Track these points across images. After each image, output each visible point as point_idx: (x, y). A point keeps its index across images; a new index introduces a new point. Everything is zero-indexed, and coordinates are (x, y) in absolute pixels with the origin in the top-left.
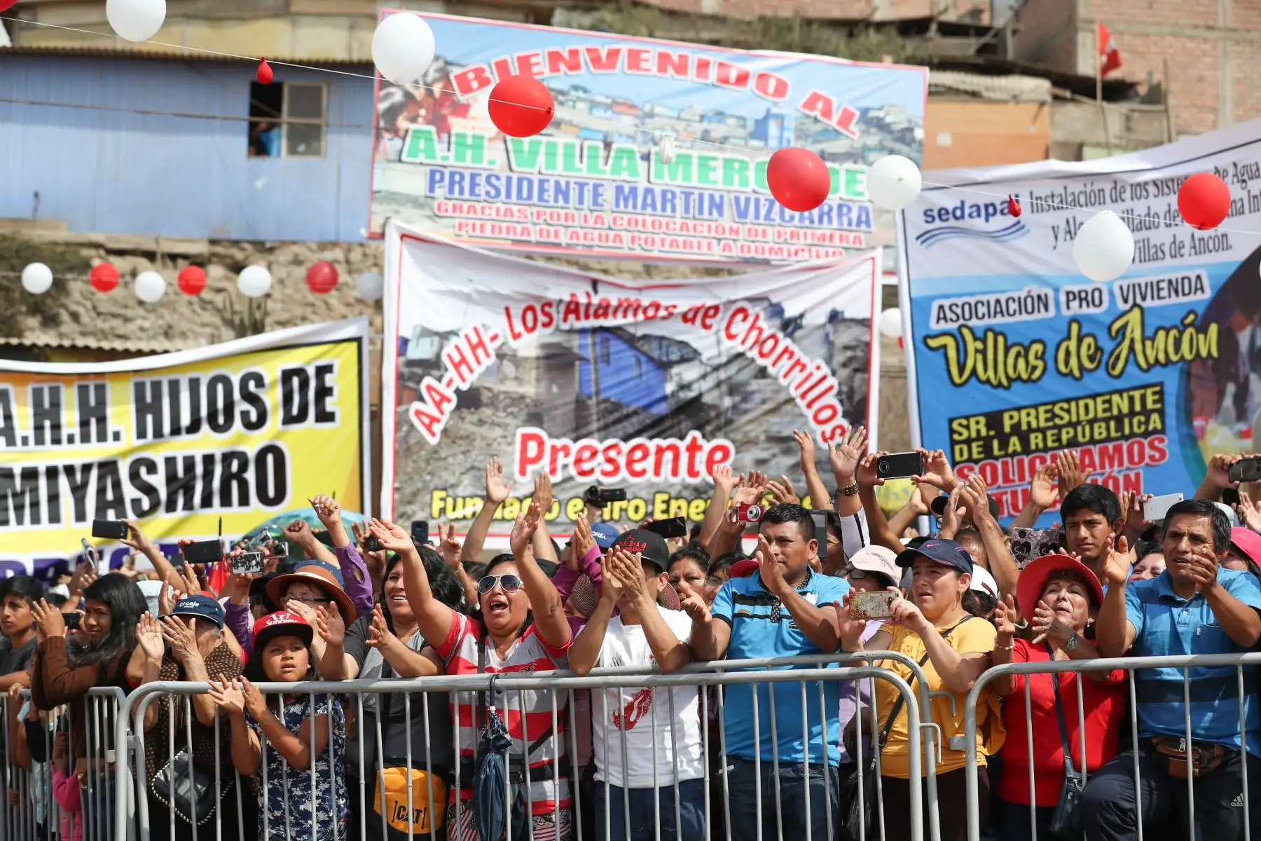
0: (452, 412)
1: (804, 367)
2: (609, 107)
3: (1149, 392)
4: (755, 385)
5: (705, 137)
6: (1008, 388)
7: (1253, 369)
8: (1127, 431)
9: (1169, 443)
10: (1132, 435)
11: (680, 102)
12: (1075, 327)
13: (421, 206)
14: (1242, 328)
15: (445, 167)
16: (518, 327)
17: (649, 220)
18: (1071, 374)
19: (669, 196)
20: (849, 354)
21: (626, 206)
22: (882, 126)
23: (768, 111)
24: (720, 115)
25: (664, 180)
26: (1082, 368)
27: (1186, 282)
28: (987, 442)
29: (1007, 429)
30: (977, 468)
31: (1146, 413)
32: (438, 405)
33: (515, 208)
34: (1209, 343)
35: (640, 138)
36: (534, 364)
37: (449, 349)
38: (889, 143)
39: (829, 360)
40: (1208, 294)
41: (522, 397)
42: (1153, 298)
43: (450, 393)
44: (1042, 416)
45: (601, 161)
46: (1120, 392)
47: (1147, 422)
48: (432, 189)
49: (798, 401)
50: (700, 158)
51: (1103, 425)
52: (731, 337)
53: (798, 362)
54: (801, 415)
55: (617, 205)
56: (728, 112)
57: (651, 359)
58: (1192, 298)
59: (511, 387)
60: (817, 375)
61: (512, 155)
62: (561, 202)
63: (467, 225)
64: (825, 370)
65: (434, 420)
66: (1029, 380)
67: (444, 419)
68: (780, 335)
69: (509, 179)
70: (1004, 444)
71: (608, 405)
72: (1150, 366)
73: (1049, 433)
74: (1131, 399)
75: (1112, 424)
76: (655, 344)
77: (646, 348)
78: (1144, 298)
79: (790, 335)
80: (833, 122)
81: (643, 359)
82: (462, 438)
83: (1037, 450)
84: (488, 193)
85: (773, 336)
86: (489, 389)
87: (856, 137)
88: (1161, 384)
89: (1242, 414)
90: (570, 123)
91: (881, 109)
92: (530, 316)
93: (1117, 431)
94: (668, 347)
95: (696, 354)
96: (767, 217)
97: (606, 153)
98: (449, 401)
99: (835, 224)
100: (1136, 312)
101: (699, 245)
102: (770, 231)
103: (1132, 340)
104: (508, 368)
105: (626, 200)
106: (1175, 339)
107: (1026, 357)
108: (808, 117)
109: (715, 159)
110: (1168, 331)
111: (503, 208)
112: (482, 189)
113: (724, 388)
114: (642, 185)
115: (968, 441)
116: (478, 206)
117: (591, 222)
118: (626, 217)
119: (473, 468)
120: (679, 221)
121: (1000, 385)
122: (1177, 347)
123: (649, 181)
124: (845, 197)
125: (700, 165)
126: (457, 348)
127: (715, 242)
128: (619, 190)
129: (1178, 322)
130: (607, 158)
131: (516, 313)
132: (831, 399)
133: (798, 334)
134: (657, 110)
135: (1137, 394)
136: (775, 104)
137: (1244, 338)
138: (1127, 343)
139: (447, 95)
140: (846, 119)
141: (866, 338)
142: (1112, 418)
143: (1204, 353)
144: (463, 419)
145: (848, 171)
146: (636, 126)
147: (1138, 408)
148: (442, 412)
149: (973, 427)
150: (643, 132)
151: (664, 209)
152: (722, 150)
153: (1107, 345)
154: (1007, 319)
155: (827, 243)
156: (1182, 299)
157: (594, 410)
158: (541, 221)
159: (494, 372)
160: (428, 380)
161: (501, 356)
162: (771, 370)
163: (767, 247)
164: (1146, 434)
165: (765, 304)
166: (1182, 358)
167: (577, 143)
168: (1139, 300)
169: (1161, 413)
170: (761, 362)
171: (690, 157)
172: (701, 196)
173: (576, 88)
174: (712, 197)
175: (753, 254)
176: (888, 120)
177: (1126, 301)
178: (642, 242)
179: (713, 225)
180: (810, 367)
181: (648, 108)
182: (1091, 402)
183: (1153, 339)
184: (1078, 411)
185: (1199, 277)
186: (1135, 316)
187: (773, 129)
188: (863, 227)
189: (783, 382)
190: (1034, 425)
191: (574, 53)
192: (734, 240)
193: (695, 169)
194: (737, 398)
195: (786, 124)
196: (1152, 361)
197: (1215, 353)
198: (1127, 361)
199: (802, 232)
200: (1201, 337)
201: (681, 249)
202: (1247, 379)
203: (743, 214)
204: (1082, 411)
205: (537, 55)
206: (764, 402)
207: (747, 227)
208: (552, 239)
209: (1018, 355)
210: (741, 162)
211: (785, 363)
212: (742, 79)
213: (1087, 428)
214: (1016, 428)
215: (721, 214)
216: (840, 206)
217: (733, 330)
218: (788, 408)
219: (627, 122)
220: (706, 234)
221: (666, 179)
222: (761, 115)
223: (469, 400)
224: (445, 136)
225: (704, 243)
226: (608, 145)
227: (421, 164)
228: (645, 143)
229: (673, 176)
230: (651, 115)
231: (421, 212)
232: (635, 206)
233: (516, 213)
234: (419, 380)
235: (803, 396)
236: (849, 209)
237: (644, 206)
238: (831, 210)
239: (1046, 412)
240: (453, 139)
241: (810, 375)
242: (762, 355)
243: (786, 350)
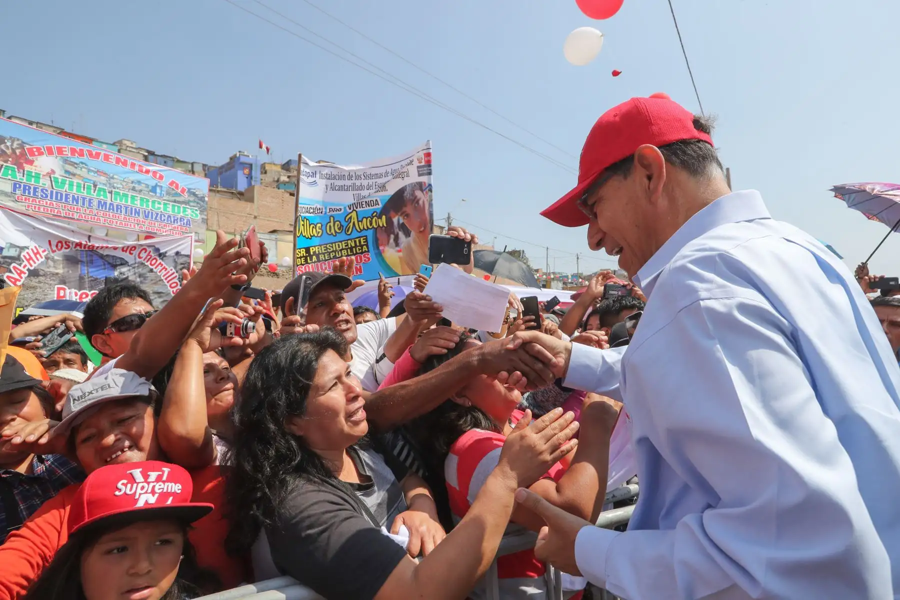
0: (26, 278)
1: (166, 269)
2: (95, 172)
3: (362, 239)
4: (148, 275)
5: (134, 189)
6: (311, 239)
7: (400, 230)
8: (355, 252)
9: (371, 255)
10: (357, 253)
11: (124, 176)
12: (332, 218)
13: (10, 196)
14: (394, 217)
15: (21, 182)
16: (54, 248)
17: (111, 214)
18: (332, 234)
19: (119, 207)
20: (182, 266)
21: (102, 208)
22: (194, 194)
23: (157, 184)
24: (139, 182)
25: (117, 201)
26: (336, 232)
27: (372, 202)
28: (306, 257)
29: (312, 253)
30: (303, 267)
31: (362, 246)
32: (19, 275)
33: (54, 203)
34: (383, 221)
35: (108, 185)
36: (62, 262)
37: (24, 253)
38: (196, 200)
39: (175, 268)
40: (381, 206)
41: (57, 274)
42: (360, 208)
43: (25, 270)
44: (323, 249)
45: (92, 191)
46: (351, 239)
47: (362, 249)
48: (15, 190)
49: (164, 280)
50: (131, 195)
51: (346, 251)
52: (140, 258)
53: (164, 268)
54: (166, 285)
55: (99, 207)
56: (142, 182)
57: (109, 263)
58: (375, 207)
59: (52, 270)
60: (171, 272)
61: (53, 183)
62: (75, 203)
63: (32, 206)
64: (174, 270)
65: (16, 280)
66: (317, 236)
67: (22, 280)
68: (158, 259)
69: (52, 192)
70: (311, 259)
71: (92, 278)
72: (361, 231)
73: (326, 255)
74: (355, 242)
75: (349, 250)
76: (111, 258)
77: (107, 259)
78: (357, 208)
79: (162, 259)
80: (179, 191)
81: (106, 263)
82: (31, 287)
83: (322, 260)
84: (42, 196)
85: (155, 259)
86: (43, 270)
87: (186, 197)
88: (366, 236)
89: (397, 245)
90: (79, 175)
91: (194, 189)
92: (60, 244)
93: (351, 252)
94: (116, 259)
95: (127, 262)
96: (156, 219)
97: (94, 188)
98: (25, 273)
99: (179, 224)
100: (354, 212)
101: (131, 225)
102: (157, 223)
103: (354, 222)
104: (51, 263)
105: (102, 206)
106: (370, 221)
107: (316, 228)
108: (170, 188)
109: (137, 197)
110: (367, 218)
111: (49, 202)
112: (39, 194)
113: (137, 275)
114: (109, 202)
115: (301, 258)
116: (37, 200)
117: (88, 212)
118: (102, 212)
119: (36, 299)
120: (123, 216)
121: (308, 238)
122: (371, 224)
123: (112, 201)
124: (182, 215)
125: (131, 198)
126: (28, 253)
127: (136, 225)
128: (100, 202)
129: (370, 215)
130: (95, 190)
131: (54, 243)
132: (176, 280)
133: (164, 258)
134: (115, 177)
135: (357, 240)
136: (159, 182)
137: (395, 220)
138: (351, 224)
139: (23, 154)
140: (183, 191)
141: (188, 261)
142: (348, 248)
143: (381, 225)
144: (31, 281)
145: (183, 207)
146: (107, 181)
147: (358, 244)
148: (22, 278)
149: (302, 253)
150: (109, 183)
151: (117, 211)
152: (139, 194)
153: (345, 224)
154: (309, 215)
155: (176, 229)
156: (371, 208)
157: (87, 280)
158: (66, 209)
159: (45, 263)
160: (14, 264)
161: (47, 258)
162: (155, 270)
163: (155, 228)
164: (362, 253)
165: (153, 248)
166: (373, 227)
167: (83, 183)
168: (355, 209)
169: (367, 246)
170: (151, 267)
171: (128, 194)
172: (132, 209)
173: (82, 163)
174: (136, 209)
175: (150, 230)
176: (197, 193)
177: (350, 209)
178: (108, 222)
179: (136, 219)
180: (169, 269)
181: (111, 175)
182: (340, 244)
183: (362, 221)
184: (336, 247)
185: (376, 200)
186: (354, 214)
187: (158, 190)
188: (188, 226)
189: (159, 274)
190: (321, 252)
191: (82, 150)
192: (144, 225)
193: (129, 199)
194: (142, 279)
195: (163, 189)
196: (362, 228)
197: (385, 225)
198: (353, 228)
199: (168, 225)
200: (380, 220)
201: (123, 226)
202: (398, 234)
203: (147, 217)
204: (337, 246)
205: (66, 148)
206: (152, 280)
207: (148, 221)
208: (71, 216)
209: (313, 227)
210: (146, 199)
211: (160, 268)
212: (147, 172)
213: (340, 252)
214: (314, 252)
215: (139, 215)
216: (181, 218)
217: (141, 255)
218: (161, 282)
219: (103, 179)
220: (133, 221)
221: (118, 201)
222: (154, 185)
223: (34, 273)
224: (22, 171)
225: (132, 224)
226: (95, 186)
227: (9, 179)
228: (110, 187)
229: (121, 200)
230: (113, 178)
231: (9, 198)
232: (106, 209)
233: (55, 205)
234: (10, 264)
235: (166, 279)
236: (184, 220)
237: (109, 209)
238: (178, 219)
239: (324, 247)
240: (25, 172)
241: (169, 272)
242: (151, 264)
243: (160, 264)
